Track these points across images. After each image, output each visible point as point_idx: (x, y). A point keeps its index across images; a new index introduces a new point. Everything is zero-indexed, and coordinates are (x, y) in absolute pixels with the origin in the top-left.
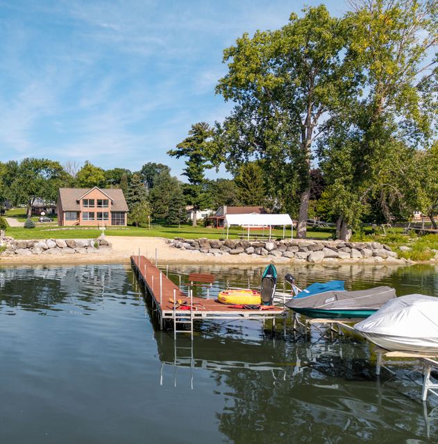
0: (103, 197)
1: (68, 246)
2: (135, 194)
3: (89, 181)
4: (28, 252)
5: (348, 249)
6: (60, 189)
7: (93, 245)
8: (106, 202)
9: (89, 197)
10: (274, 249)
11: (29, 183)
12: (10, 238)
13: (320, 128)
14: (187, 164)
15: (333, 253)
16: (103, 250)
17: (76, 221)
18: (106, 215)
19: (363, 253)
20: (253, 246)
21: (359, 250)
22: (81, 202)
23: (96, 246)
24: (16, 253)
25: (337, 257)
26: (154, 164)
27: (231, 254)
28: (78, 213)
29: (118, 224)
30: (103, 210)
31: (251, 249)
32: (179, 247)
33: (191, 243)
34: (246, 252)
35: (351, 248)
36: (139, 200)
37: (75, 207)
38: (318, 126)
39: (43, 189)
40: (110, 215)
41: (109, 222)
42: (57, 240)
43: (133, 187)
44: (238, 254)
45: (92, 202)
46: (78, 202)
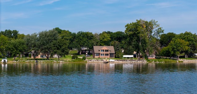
0: (107, 49)
2: (118, 47)
3: (104, 41)
6: (94, 46)
8: (108, 50)
9: (103, 49)
11: (81, 42)
17: (99, 56)
18: (108, 54)
22: (100, 50)
28: (99, 54)
29: (112, 57)
30: (107, 53)
36: (118, 50)
37: (98, 52)
39: (86, 44)
40: (109, 54)
41: (109, 57)
43: (117, 46)
45: (104, 50)
46: (99, 51)
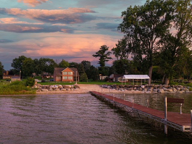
1: (63, 88)
4: (47, 90)
5: (172, 88)
7: (73, 87)
10: (145, 88)
12: (39, 84)
13: (156, 43)
14: (100, 59)
15: (167, 89)
16: (77, 89)
19: (177, 89)
20: (136, 87)
21: (176, 88)
23: (74, 87)
24: (42, 91)
25: (168, 91)
26: (85, 61)
27: (128, 90)
28: (61, 77)
31: (135, 88)
32: (106, 88)
33: (111, 86)
34: (134, 89)
35: (173, 87)
36: (83, 72)
38: (156, 42)
39: (47, 69)
42: (59, 85)
43: (81, 68)
44: (131, 90)
